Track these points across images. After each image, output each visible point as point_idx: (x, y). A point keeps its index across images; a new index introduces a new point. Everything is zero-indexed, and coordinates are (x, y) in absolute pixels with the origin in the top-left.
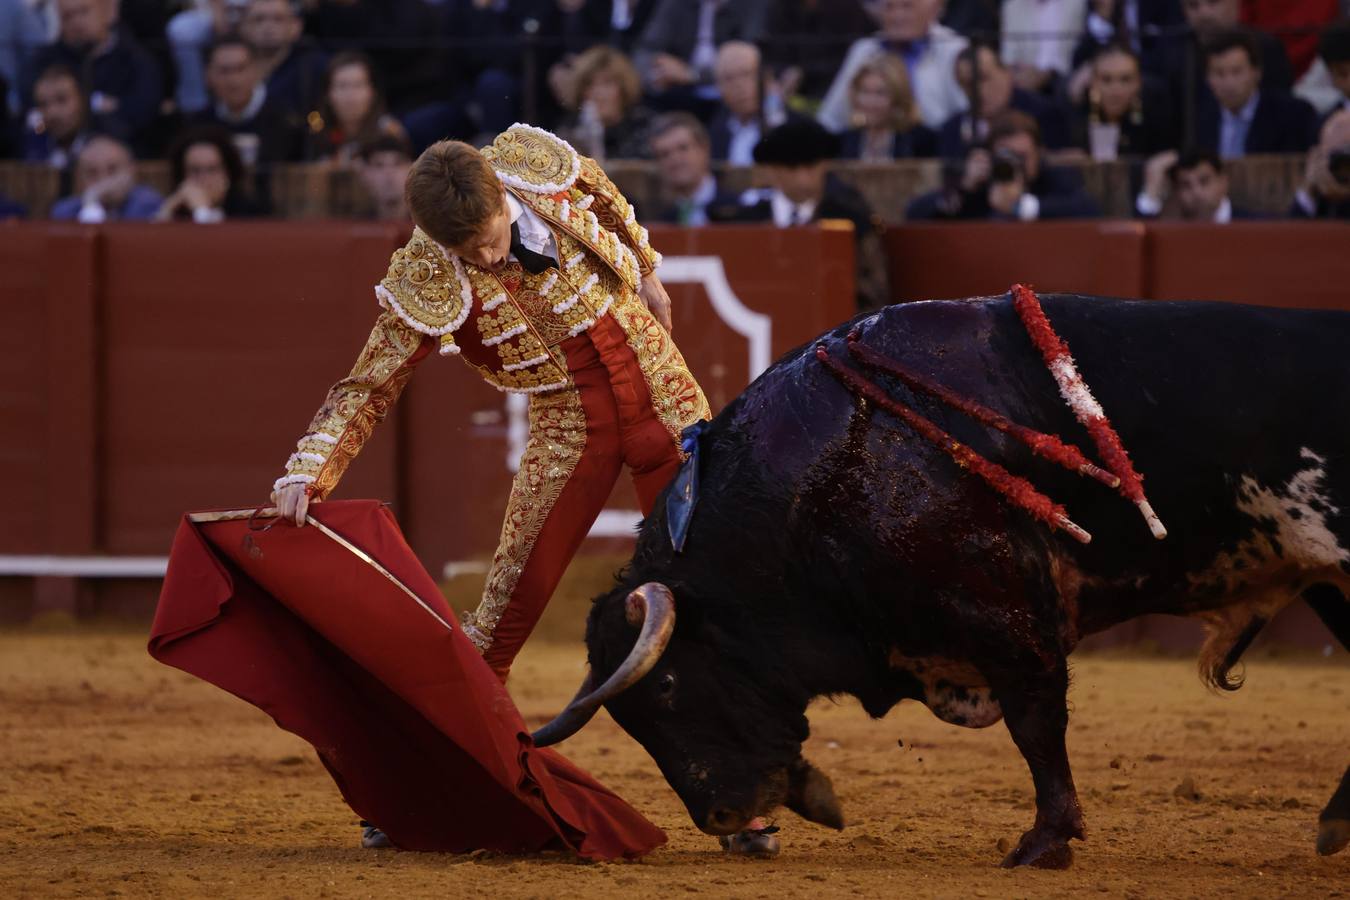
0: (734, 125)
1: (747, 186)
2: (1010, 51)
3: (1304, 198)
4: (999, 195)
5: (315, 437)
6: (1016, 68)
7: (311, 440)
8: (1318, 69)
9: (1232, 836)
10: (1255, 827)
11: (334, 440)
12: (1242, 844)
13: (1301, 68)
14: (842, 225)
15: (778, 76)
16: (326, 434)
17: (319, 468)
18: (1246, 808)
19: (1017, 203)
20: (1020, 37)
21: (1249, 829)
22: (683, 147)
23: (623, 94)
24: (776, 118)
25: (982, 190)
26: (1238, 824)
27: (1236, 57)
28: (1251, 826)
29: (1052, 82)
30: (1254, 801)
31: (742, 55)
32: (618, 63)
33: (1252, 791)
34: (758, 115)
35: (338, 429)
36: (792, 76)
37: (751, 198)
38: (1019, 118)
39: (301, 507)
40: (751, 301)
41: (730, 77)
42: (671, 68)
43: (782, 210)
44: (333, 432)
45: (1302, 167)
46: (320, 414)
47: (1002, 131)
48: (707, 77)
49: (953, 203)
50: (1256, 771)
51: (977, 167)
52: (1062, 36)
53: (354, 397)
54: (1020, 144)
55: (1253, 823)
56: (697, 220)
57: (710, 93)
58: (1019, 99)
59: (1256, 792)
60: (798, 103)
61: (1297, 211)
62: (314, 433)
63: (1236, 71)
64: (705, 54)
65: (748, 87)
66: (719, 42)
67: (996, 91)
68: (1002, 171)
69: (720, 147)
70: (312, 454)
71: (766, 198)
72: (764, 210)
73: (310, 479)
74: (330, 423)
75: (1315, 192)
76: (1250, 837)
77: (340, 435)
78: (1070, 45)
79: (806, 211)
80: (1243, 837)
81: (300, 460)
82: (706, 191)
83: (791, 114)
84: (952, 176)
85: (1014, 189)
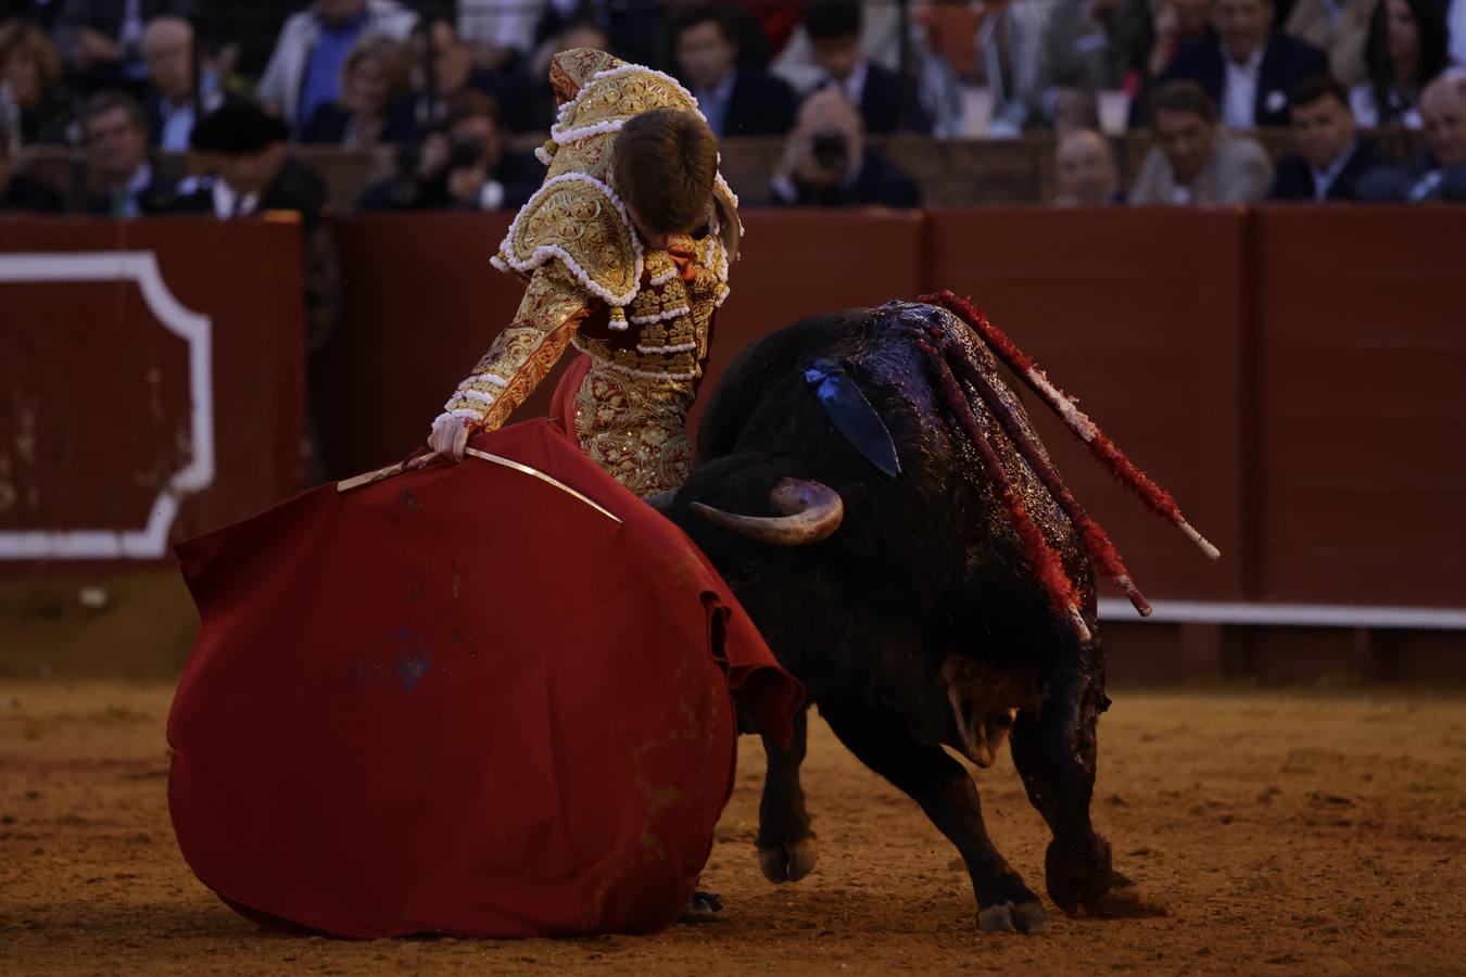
0: (165, 106)
1: (184, 174)
2: (467, 26)
3: (782, 185)
4: (459, 182)
5: (483, 377)
6: (473, 45)
7: (477, 381)
8: (799, 44)
9: (718, 871)
10: (742, 861)
11: (504, 382)
12: (728, 880)
13: (779, 44)
14: (287, 216)
15: (214, 53)
16: (497, 377)
17: (487, 408)
18: (732, 841)
19: (478, 191)
20: (479, 11)
21: (737, 864)
22: (119, 130)
23: (41, 72)
24: (213, 101)
25: (441, 175)
26: (725, 859)
27: (706, 32)
28: (737, 861)
29: (513, 60)
30: (742, 833)
31: (173, 32)
32: (36, 39)
33: (737, 822)
34: (194, 95)
35: (507, 372)
36: (229, 54)
37: (189, 186)
38: (478, 99)
39: (460, 439)
40: (189, 299)
41: (159, 56)
42: (95, 44)
43: (224, 200)
44: (503, 375)
45: (780, 152)
46: (487, 359)
47: (460, 114)
48: (134, 54)
49: (408, 192)
50: (743, 801)
51: (433, 153)
52: (524, 10)
53: (526, 342)
54: (479, 127)
55: (739, 858)
56: (129, 211)
57: (140, 71)
58: (478, 78)
59: (742, 824)
60: (236, 83)
61: (776, 200)
62: (480, 374)
63: (708, 45)
64: (132, 29)
65: (180, 66)
66: (147, 16)
67: (453, 70)
68: (463, 156)
69: (154, 130)
70: (480, 393)
71: (205, 188)
72: (204, 199)
73: (478, 416)
74: (499, 366)
75: (796, 178)
76: (737, 872)
77: (511, 378)
78: (532, 19)
79: (250, 202)
80: (730, 873)
81: (465, 399)
82: (141, 178)
83: (229, 96)
84: (407, 162)
85: (476, 174)
